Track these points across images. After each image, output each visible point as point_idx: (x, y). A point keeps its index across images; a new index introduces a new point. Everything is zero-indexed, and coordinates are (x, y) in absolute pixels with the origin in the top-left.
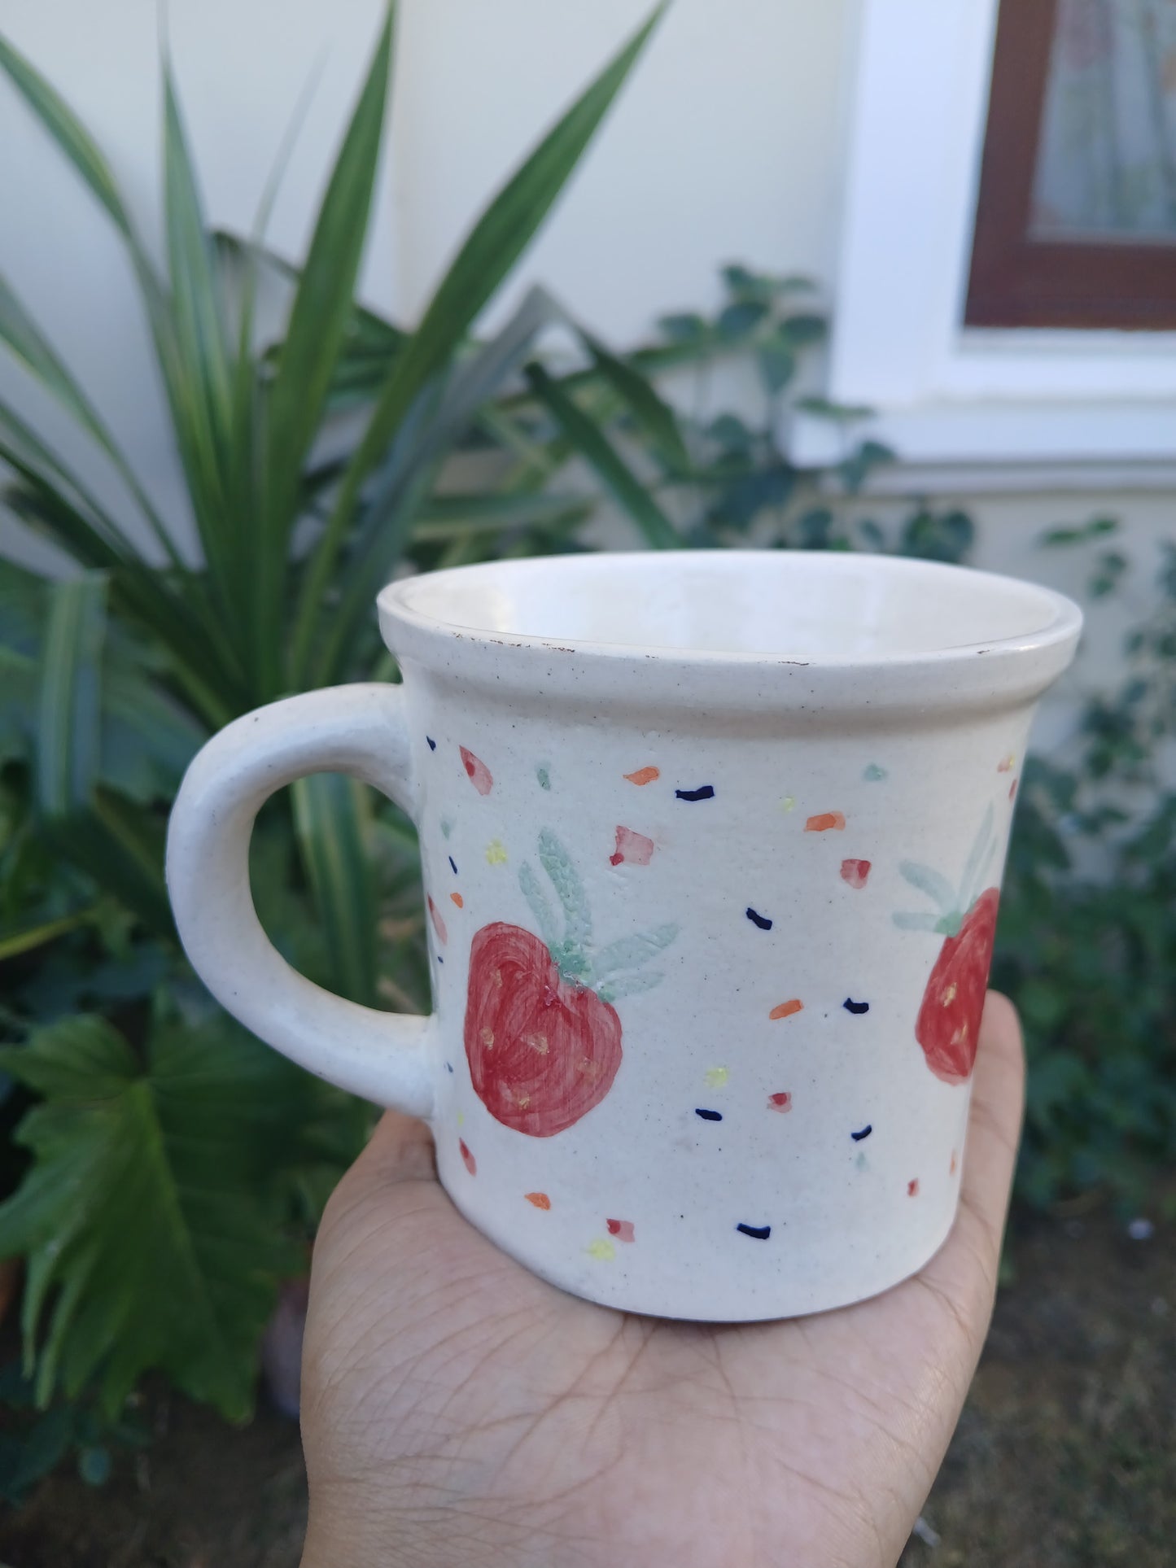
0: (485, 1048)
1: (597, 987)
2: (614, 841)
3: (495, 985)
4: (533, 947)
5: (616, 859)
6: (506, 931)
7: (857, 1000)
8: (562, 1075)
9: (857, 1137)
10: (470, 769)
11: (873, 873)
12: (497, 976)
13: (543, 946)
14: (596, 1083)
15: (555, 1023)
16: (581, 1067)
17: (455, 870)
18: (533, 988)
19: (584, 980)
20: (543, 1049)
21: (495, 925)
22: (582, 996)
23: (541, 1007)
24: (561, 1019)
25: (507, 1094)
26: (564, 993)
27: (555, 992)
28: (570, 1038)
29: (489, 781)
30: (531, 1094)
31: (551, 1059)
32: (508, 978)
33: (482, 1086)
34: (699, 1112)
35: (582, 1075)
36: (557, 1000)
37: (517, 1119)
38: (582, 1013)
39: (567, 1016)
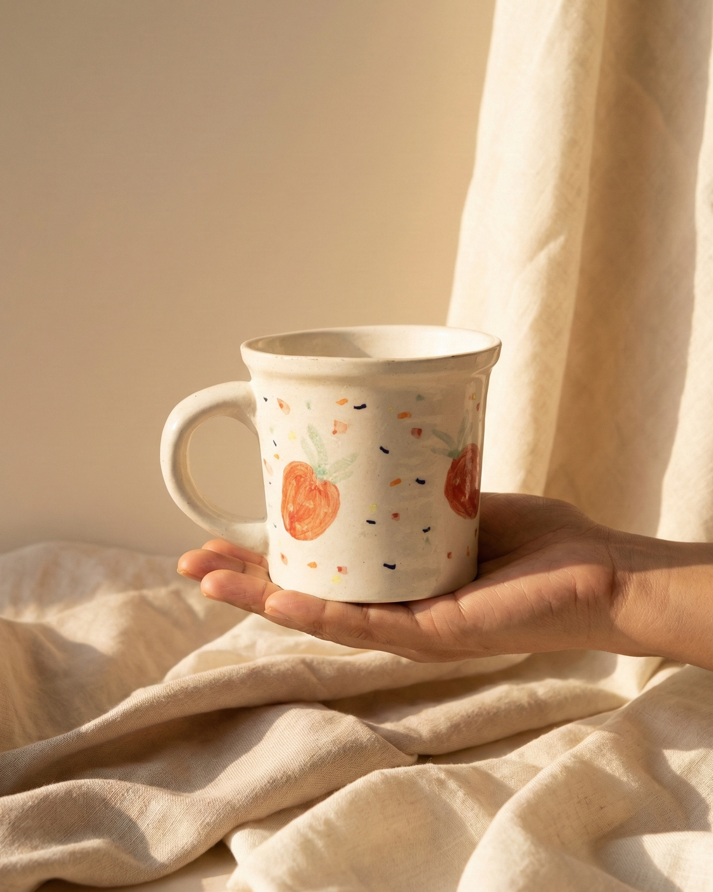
0: (290, 512)
1: (330, 479)
2: (333, 426)
3: (293, 485)
4: (307, 468)
5: (335, 432)
6: (296, 464)
7: (421, 479)
8: (318, 515)
9: (425, 531)
10: (281, 406)
11: (423, 433)
12: (294, 482)
13: (311, 467)
14: (331, 516)
15: (316, 495)
16: (325, 511)
17: (276, 445)
18: (307, 483)
19: (325, 478)
20: (312, 506)
21: (292, 463)
22: (325, 484)
23: (311, 490)
24: (318, 493)
25: (298, 526)
26: (318, 483)
27: (315, 483)
28: (321, 501)
29: (288, 408)
30: (307, 524)
31: (314, 510)
32: (298, 481)
33: (288, 527)
34: (368, 521)
35: (326, 513)
36: (316, 486)
37: (302, 536)
38: (325, 490)
39: (320, 491)
